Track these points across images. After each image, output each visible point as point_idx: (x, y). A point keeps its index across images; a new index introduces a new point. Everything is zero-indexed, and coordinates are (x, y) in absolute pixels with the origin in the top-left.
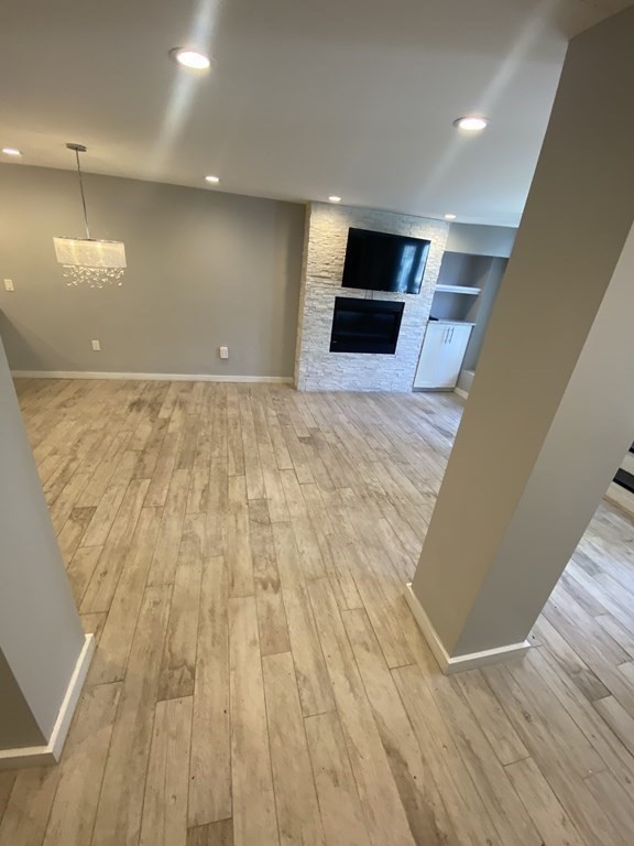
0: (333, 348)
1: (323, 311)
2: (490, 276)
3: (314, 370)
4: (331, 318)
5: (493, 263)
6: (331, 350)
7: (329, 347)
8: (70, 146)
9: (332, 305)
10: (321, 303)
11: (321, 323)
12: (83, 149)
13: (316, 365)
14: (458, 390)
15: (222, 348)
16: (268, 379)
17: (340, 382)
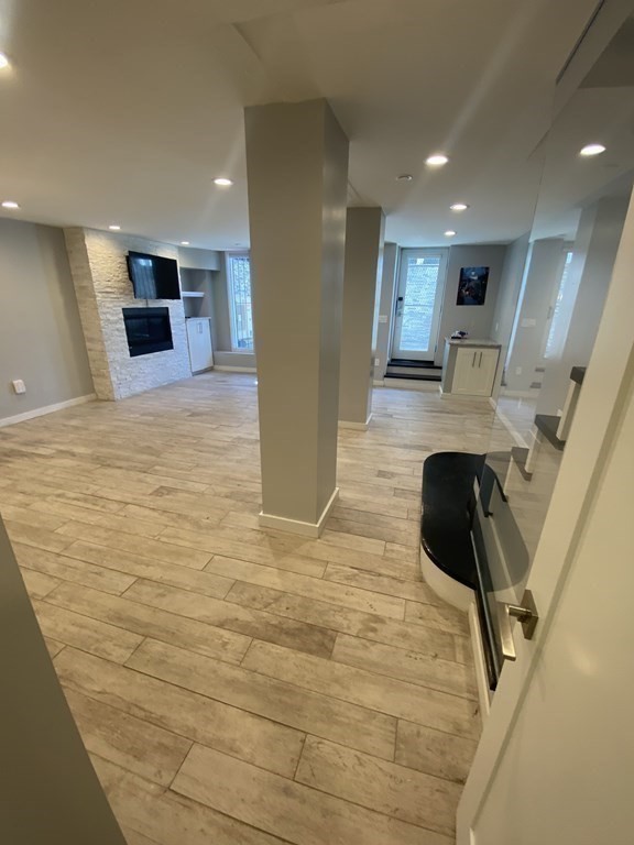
0: (133, 354)
1: (116, 322)
2: (207, 282)
3: (124, 377)
4: (124, 327)
5: (207, 274)
6: (131, 355)
7: (128, 353)
9: (122, 316)
10: (112, 315)
11: (117, 333)
13: (123, 371)
14: (216, 367)
15: (15, 382)
16: (73, 402)
17: (145, 382)
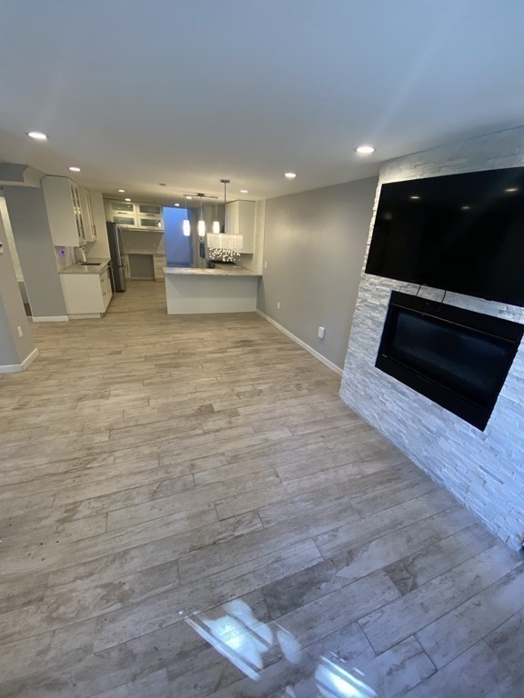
1: (375, 308)
4: (382, 319)
6: (378, 365)
7: (375, 360)
8: (222, 181)
9: (386, 302)
10: (374, 296)
12: (228, 181)
